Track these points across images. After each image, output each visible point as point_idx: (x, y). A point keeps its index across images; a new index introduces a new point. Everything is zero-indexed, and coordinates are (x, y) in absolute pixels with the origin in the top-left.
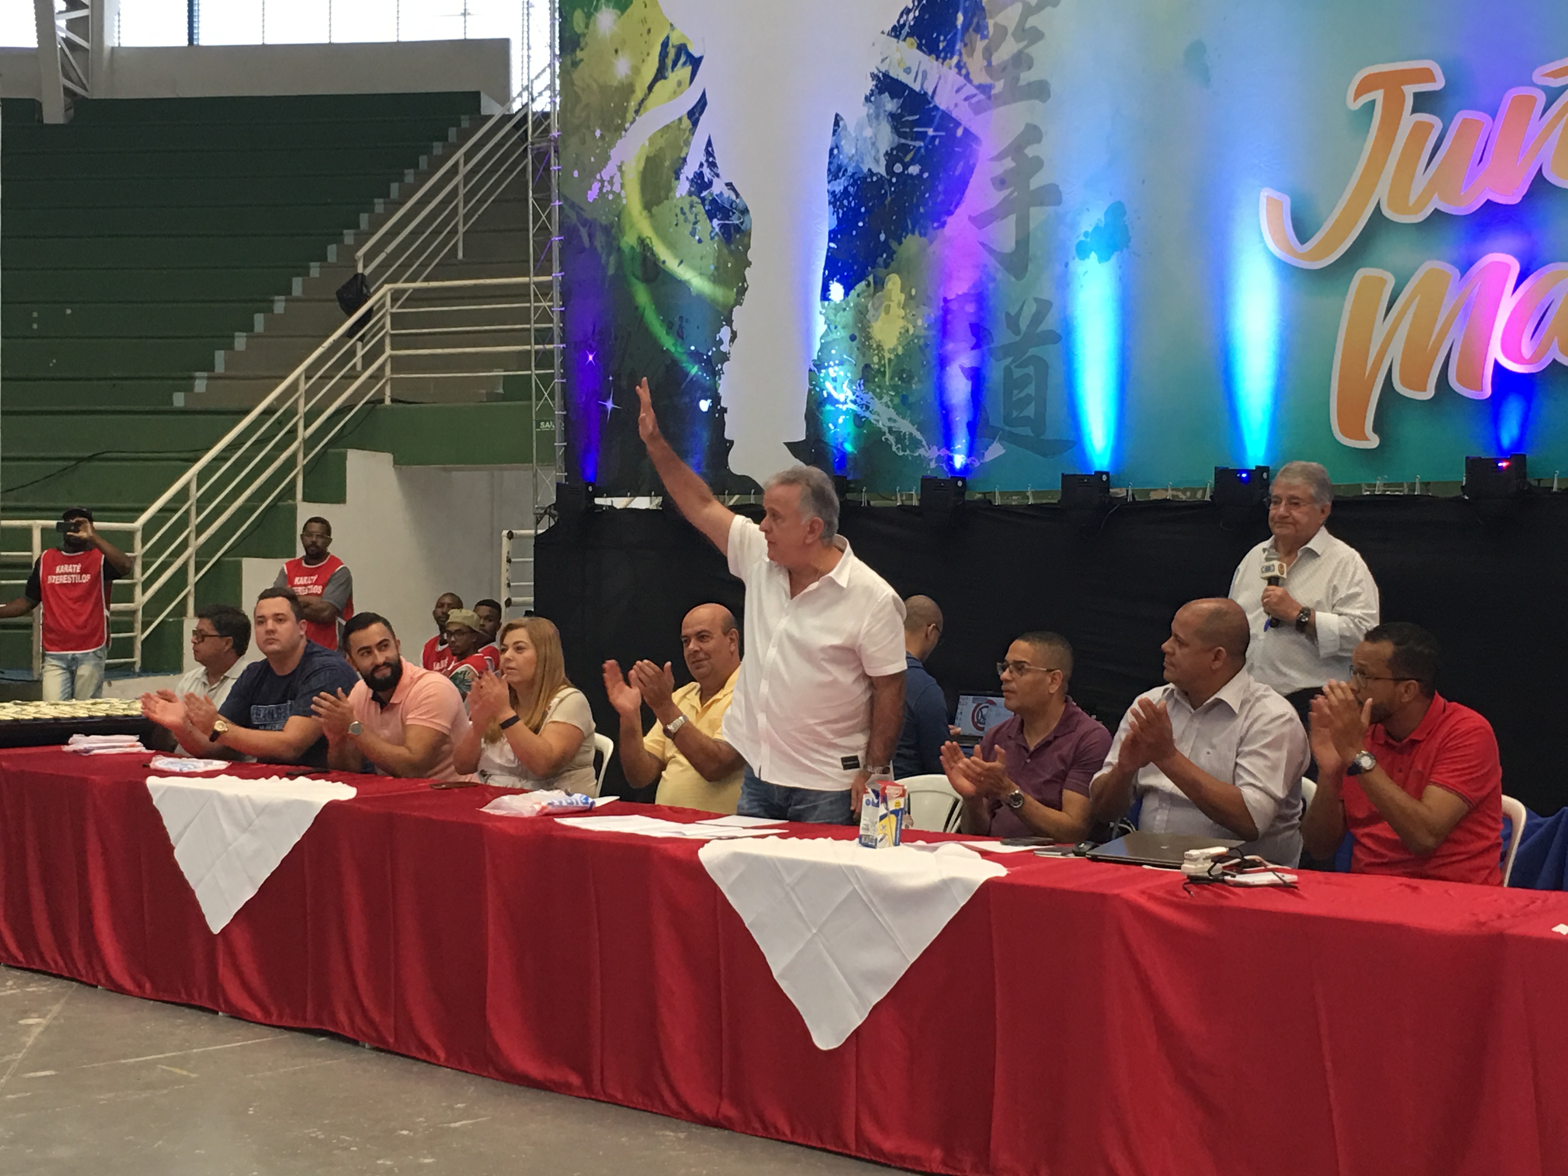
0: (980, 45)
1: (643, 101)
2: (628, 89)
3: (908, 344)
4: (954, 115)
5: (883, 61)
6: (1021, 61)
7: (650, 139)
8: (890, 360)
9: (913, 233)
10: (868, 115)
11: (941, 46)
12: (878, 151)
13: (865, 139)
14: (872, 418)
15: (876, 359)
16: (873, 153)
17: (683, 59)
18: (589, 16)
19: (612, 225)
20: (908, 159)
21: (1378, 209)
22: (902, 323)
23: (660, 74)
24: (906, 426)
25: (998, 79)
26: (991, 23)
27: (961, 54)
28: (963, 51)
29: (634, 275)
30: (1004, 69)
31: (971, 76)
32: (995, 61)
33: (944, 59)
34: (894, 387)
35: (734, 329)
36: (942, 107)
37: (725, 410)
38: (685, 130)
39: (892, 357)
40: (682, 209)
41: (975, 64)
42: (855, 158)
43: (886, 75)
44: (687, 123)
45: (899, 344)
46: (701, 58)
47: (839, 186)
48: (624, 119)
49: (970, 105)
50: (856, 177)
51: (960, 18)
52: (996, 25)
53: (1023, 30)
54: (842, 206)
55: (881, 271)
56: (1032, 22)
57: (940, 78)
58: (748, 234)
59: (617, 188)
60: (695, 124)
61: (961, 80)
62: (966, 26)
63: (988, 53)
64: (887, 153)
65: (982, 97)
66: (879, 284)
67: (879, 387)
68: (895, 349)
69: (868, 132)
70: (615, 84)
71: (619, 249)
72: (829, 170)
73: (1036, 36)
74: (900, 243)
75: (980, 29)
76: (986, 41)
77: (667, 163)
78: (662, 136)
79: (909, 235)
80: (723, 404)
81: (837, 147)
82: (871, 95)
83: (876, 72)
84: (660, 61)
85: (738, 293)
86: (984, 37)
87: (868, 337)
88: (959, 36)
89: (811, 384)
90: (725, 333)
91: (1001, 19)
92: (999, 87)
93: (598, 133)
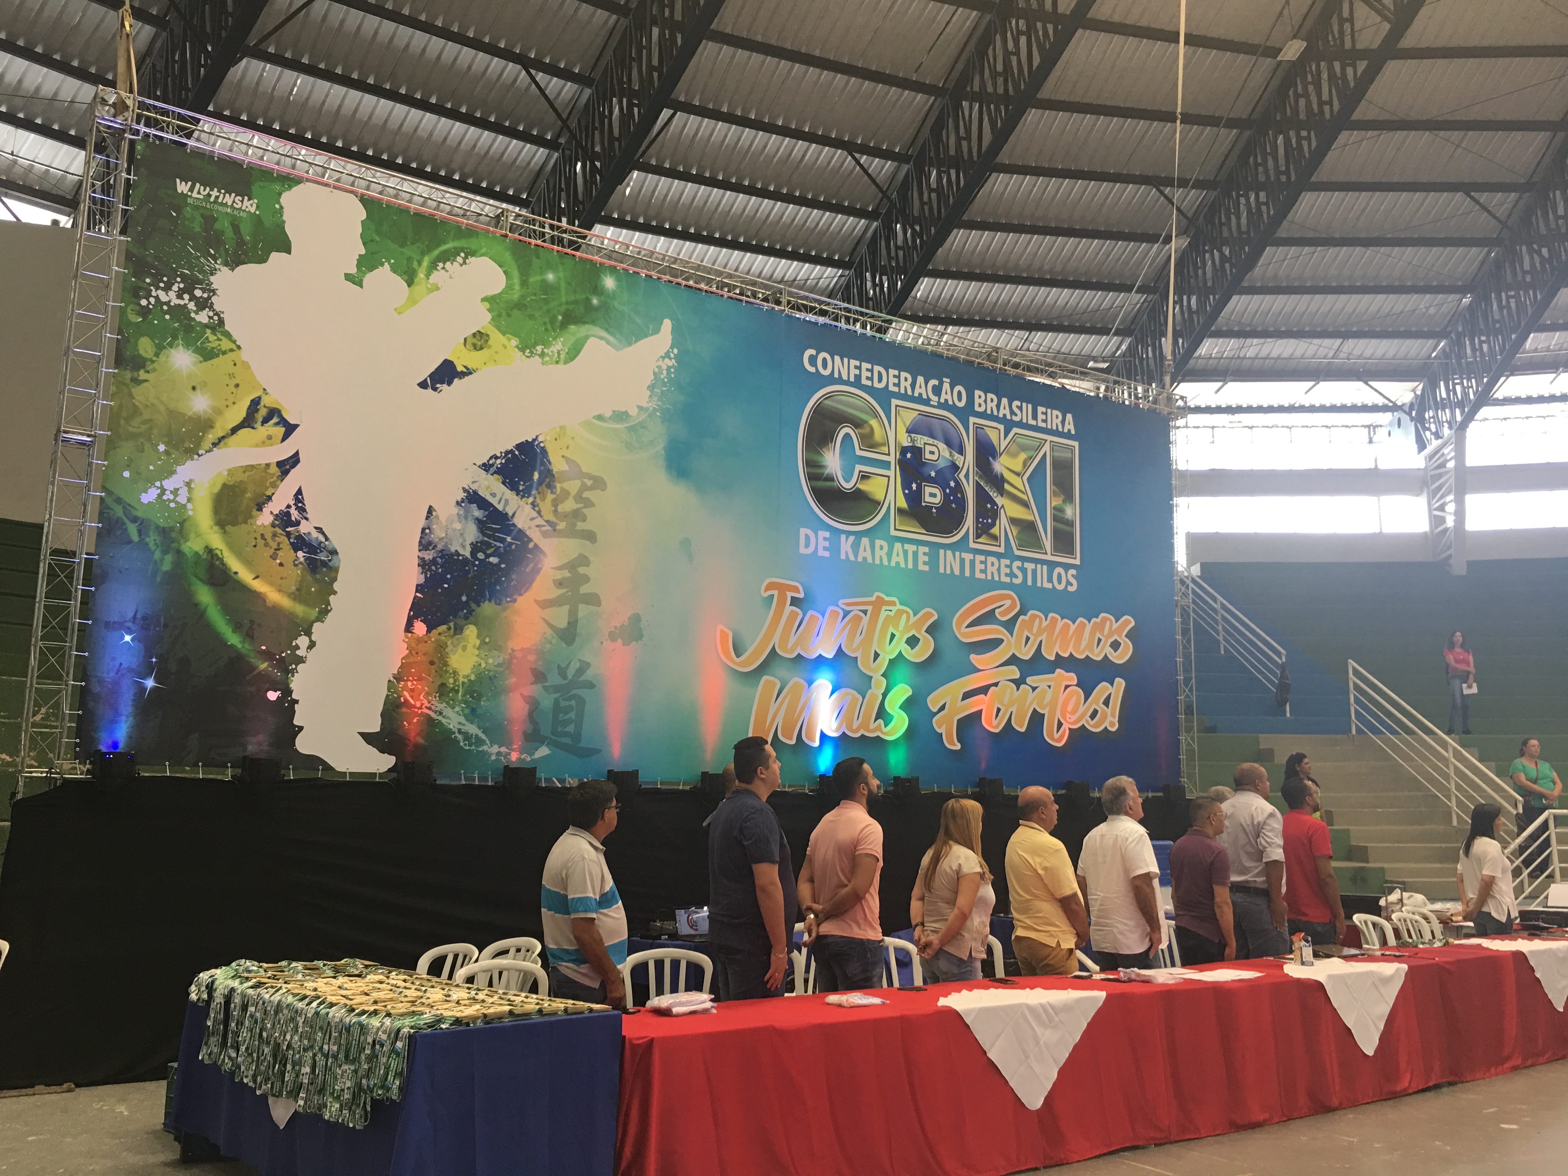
0: (550, 497)
1: (223, 438)
2: (205, 424)
3: (480, 674)
4: (528, 533)
5: (473, 482)
6: (577, 515)
7: (229, 470)
8: (463, 683)
9: (490, 600)
10: (458, 514)
11: (521, 488)
12: (465, 541)
13: (455, 530)
14: (444, 721)
15: (451, 681)
16: (461, 540)
17: (275, 420)
18: (160, 349)
19: (172, 529)
20: (488, 552)
21: (774, 648)
22: (476, 659)
23: (248, 422)
24: (472, 729)
25: (561, 521)
26: (558, 486)
27: (535, 498)
28: (538, 496)
29: (196, 576)
30: (566, 516)
31: (542, 513)
32: (560, 509)
33: (523, 497)
34: (465, 702)
35: (313, 639)
36: (520, 526)
37: (297, 702)
38: (273, 475)
39: (466, 680)
40: (262, 535)
41: (546, 506)
42: (445, 540)
43: (475, 493)
44: (274, 470)
45: (472, 673)
46: (297, 426)
47: (429, 555)
48: (198, 445)
49: (540, 531)
50: (444, 553)
51: (536, 476)
52: (562, 488)
53: (581, 497)
54: (430, 570)
55: (460, 621)
56: (586, 494)
57: (519, 507)
58: (336, 570)
59: (182, 499)
60: (285, 473)
61: (535, 514)
62: (541, 482)
63: (555, 503)
64: (472, 544)
65: (549, 528)
66: (459, 630)
67: (453, 700)
68: (468, 676)
69: (458, 526)
70: (190, 414)
71: (179, 552)
72: (420, 542)
73: (589, 504)
74: (479, 606)
75: (551, 487)
76: (554, 496)
77: (249, 495)
78: (244, 472)
79: (487, 602)
80: (294, 696)
81: (429, 528)
82: (462, 502)
83: (467, 488)
84: (248, 414)
85: (320, 612)
86: (552, 493)
87: (446, 664)
88: (535, 485)
89: (389, 691)
90: (302, 641)
91: (566, 485)
92: (562, 526)
93: (162, 448)
